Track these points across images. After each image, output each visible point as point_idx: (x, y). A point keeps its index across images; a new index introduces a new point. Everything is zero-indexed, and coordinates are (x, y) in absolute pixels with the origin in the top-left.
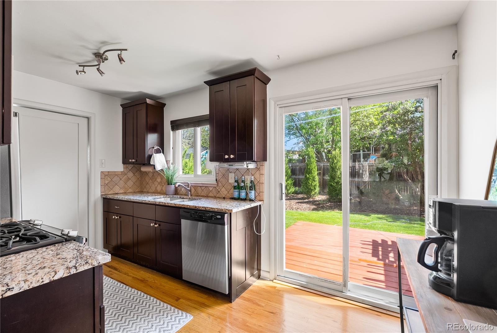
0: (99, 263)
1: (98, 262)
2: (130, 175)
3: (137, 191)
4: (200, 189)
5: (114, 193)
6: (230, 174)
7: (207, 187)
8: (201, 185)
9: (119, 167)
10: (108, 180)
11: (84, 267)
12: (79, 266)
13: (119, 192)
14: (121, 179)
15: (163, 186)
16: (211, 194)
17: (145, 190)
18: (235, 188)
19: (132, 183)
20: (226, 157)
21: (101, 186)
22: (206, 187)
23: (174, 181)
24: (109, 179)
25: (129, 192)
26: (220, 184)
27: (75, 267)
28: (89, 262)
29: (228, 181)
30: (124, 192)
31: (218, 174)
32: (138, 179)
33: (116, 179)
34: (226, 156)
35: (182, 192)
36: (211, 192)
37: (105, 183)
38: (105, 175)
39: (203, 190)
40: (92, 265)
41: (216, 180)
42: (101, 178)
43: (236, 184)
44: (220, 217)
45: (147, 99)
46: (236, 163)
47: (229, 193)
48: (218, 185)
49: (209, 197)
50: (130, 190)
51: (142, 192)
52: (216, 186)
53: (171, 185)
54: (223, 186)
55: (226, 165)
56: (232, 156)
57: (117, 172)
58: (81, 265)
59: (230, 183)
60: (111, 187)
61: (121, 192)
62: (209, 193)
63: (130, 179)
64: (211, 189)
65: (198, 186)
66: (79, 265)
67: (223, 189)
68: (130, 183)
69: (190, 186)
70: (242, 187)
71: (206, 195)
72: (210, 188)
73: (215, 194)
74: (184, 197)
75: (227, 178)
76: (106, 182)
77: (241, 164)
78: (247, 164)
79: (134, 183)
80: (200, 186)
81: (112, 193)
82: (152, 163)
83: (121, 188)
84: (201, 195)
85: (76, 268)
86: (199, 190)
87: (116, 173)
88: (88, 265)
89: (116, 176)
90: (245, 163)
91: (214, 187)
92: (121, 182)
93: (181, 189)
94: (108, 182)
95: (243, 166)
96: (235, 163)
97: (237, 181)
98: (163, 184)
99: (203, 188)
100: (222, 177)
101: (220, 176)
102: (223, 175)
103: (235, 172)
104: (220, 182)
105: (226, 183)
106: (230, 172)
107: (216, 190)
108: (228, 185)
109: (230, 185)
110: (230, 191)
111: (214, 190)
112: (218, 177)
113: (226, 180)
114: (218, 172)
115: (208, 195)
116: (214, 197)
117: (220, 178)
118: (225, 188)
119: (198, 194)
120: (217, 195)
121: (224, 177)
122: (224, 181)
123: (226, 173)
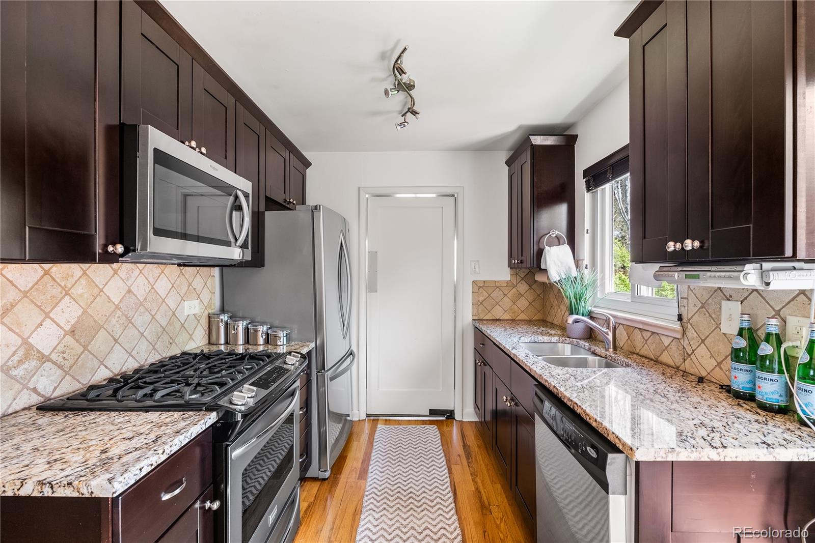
0: (92, 493)
1: (90, 492)
2: (523, 287)
3: (537, 319)
4: (640, 336)
5: (494, 318)
6: (725, 304)
7: (658, 334)
8: (641, 326)
9: (502, 273)
10: (483, 296)
11: (66, 491)
12: (57, 485)
13: (501, 318)
14: (505, 295)
16: (665, 358)
17: (549, 319)
18: (736, 355)
19: (527, 303)
20: (671, 246)
21: (472, 304)
22: (653, 333)
23: (588, 305)
24: (485, 293)
25: (520, 319)
26: (691, 333)
27: (50, 486)
28: (73, 484)
29: (718, 326)
30: (511, 318)
31: (687, 299)
32: (539, 295)
33: (497, 294)
34: (671, 244)
36: (666, 351)
37: (479, 301)
38: (480, 287)
39: (646, 341)
40: (78, 492)
41: (680, 318)
42: (473, 292)
43: (742, 343)
44: (594, 455)
45: (530, 136)
46: (714, 268)
47: (722, 366)
48: (684, 333)
49: (662, 363)
50: (523, 316)
51: (546, 321)
52: (679, 336)
53: (578, 314)
54: (703, 341)
56: (689, 244)
57: (498, 282)
58: (59, 484)
59: (725, 334)
60: (489, 308)
61: (506, 318)
62: (662, 354)
63: (522, 295)
64: (667, 341)
65: (636, 328)
66: (57, 483)
67: (703, 351)
68: (523, 303)
69: (611, 325)
70: (764, 358)
71: (653, 357)
72: (663, 338)
73: (678, 360)
74: (596, 351)
75: (713, 316)
76: (481, 299)
77: (728, 274)
78: (763, 273)
79: (530, 303)
80: (639, 329)
81: (491, 319)
82: (543, 267)
83: (506, 311)
84: (642, 353)
85: (52, 487)
86: (638, 337)
87: (498, 284)
88: (72, 488)
89: (498, 289)
90: (748, 267)
91: (675, 339)
92: (506, 299)
94: (483, 298)
96: (710, 268)
97: (745, 333)
99: (647, 335)
100: (697, 312)
101: (691, 306)
102: (701, 304)
103: (746, 298)
104: (691, 324)
105: (712, 332)
106: (726, 297)
107: (680, 348)
108: (719, 340)
109: (726, 339)
110: (724, 360)
111: (674, 346)
112: (686, 308)
113: (712, 321)
114: (687, 294)
115: (659, 357)
116: (675, 367)
117: (694, 312)
118: (707, 347)
119: (635, 348)
120: (683, 362)
121: (704, 310)
122: (704, 324)
123: (710, 300)
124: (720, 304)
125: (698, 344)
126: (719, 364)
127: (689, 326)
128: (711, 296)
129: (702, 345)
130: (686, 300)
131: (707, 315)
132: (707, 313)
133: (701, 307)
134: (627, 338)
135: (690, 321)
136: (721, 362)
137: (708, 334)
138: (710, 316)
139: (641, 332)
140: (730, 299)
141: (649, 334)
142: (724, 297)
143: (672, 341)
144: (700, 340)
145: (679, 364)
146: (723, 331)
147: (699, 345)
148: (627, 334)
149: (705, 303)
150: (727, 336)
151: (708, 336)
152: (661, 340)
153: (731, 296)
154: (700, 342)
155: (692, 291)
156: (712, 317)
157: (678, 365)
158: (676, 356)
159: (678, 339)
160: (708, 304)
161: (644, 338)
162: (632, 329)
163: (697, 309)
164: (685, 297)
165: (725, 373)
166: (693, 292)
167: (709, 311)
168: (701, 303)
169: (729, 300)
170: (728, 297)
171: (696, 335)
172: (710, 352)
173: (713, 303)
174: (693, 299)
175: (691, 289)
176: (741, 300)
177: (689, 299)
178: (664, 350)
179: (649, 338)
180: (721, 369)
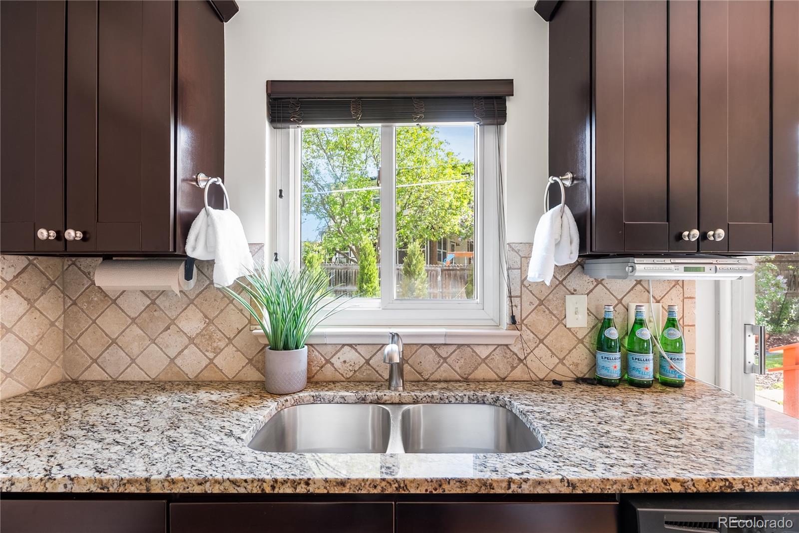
4: (432, 356)
6: (569, 298)
7: (468, 345)
8: (441, 341)
15: (217, 352)
16: (482, 373)
22: (460, 346)
26: (527, 335)
29: (562, 322)
31: (520, 297)
35: (336, 370)
36: (484, 365)
39: (445, 359)
41: (513, 322)
43: (616, 334)
47: (566, 362)
48: (516, 337)
49: (476, 381)
52: (508, 342)
53: (297, 348)
54: (541, 341)
55: (672, 267)
59: (568, 328)
64: (483, 352)
65: (423, 345)
67: (541, 351)
71: (458, 377)
72: (478, 350)
73: (504, 371)
74: (385, 398)
75: (555, 312)
79: (31, 347)
80: (431, 345)
86: (429, 359)
91: (499, 345)
93: (328, 361)
98: (222, 344)
99: (444, 352)
100: (533, 310)
101: (526, 305)
102: (538, 303)
103: (591, 291)
104: (526, 325)
105: (553, 329)
106: (570, 291)
107: (508, 357)
108: (562, 336)
109: (570, 334)
110: (567, 355)
111: (497, 357)
112: (520, 308)
113: (553, 317)
114: (520, 292)
115: (469, 374)
116: (499, 379)
117: (529, 312)
118: (546, 347)
119: (420, 374)
120: (511, 371)
121: (542, 306)
122: (542, 322)
123: (551, 296)
124: (564, 301)
125: (536, 345)
126: (561, 361)
127: (525, 328)
128: (552, 291)
129: (541, 344)
130: (519, 299)
131: (547, 312)
132: (546, 310)
133: (539, 305)
135: (525, 322)
136: (564, 358)
137: (549, 332)
138: (551, 312)
139: (434, 350)
140: (575, 293)
141: (452, 349)
142: (568, 292)
143: (495, 350)
144: (538, 341)
146: (567, 326)
147: (537, 346)
149: (544, 299)
150: (573, 330)
151: (549, 334)
152: (474, 353)
153: (575, 290)
154: (538, 342)
155: (527, 287)
156: (553, 315)
157: (503, 376)
158: (500, 366)
159: (507, 345)
160: (549, 300)
161: (440, 356)
162: (415, 348)
163: (534, 306)
164: (517, 295)
165: (569, 368)
166: (528, 289)
167: (550, 308)
168: (539, 300)
169: (573, 294)
170: (572, 291)
171: (533, 336)
172: (551, 350)
173: (555, 299)
174: (527, 297)
175: (524, 286)
176: (586, 293)
177: (523, 296)
178: (480, 364)
179: (452, 354)
180: (564, 364)
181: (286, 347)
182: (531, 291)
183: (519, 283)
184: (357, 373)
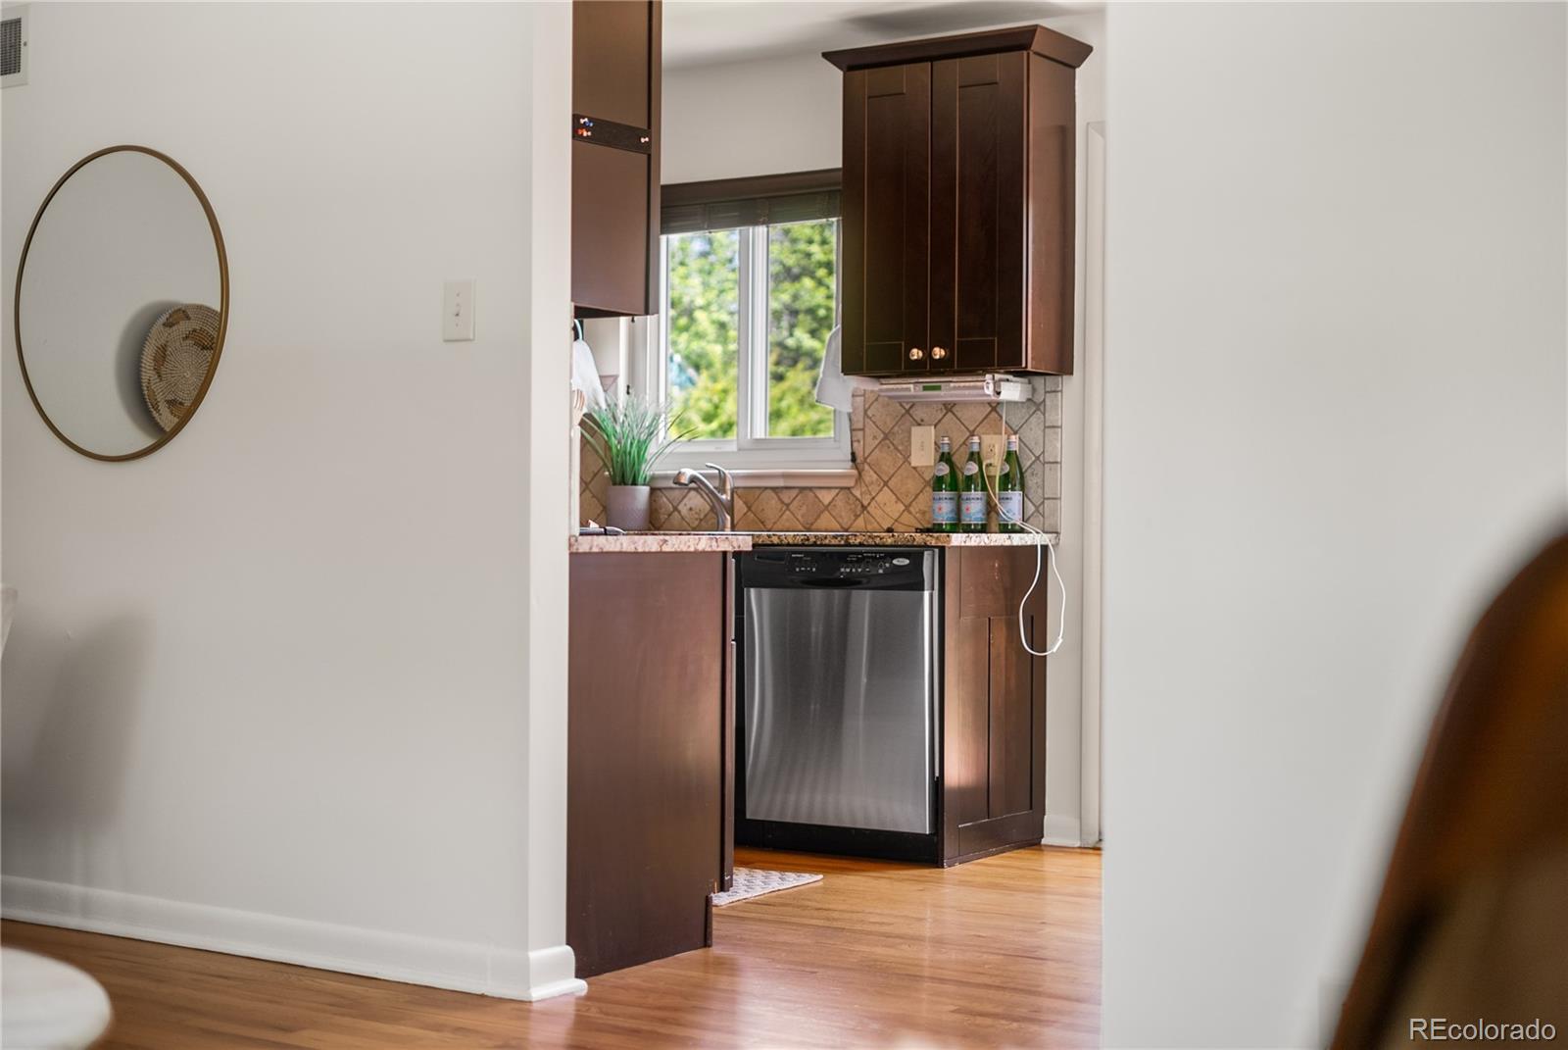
4: (775, 501)
6: (915, 430)
7: (810, 489)
8: (780, 483)
16: (825, 521)
20: (916, 354)
22: (802, 489)
23: (647, 470)
26: (869, 475)
29: (907, 458)
31: (863, 430)
34: (915, 351)
35: (683, 518)
36: (826, 512)
39: (788, 505)
41: (854, 459)
43: (945, 470)
44: (907, 562)
46: (955, 379)
47: (912, 509)
48: (859, 478)
52: (850, 483)
53: (635, 484)
54: (886, 484)
55: (912, 386)
56: (938, 353)
59: (915, 468)
62: (819, 516)
64: (826, 497)
65: (766, 488)
67: (886, 496)
70: (969, 478)
71: (801, 527)
72: (821, 494)
75: (900, 448)
77: (972, 384)
78: (997, 383)
80: (774, 489)
84: (779, 526)
86: (768, 500)
90: (988, 377)
91: (842, 488)
93: (676, 509)
95: (983, 388)
97: (945, 456)
99: (786, 497)
100: (877, 446)
101: (869, 439)
102: (882, 436)
103: (940, 421)
104: (869, 464)
105: (898, 468)
106: (916, 422)
107: (851, 502)
108: (907, 477)
109: (917, 475)
110: (914, 500)
111: (840, 503)
112: (862, 443)
113: (899, 454)
114: (862, 424)
115: (812, 524)
116: (842, 530)
117: (872, 448)
118: (891, 490)
119: (762, 523)
120: (855, 520)
121: (887, 442)
122: (887, 461)
123: (896, 428)
124: (910, 432)
125: (879, 488)
126: (907, 508)
127: (867, 467)
128: (898, 422)
129: (886, 488)
130: (861, 432)
131: (892, 447)
132: (891, 445)
133: (884, 439)
134: (745, 510)
135: (868, 460)
136: (910, 505)
137: (893, 472)
138: (896, 448)
139: (776, 493)
140: (922, 423)
141: (794, 493)
142: (914, 423)
143: (837, 494)
144: (882, 482)
145: (849, 523)
146: (913, 465)
147: (881, 490)
148: (745, 503)
149: (889, 432)
150: (918, 469)
151: (893, 475)
152: (817, 497)
153: (922, 421)
154: (882, 485)
155: (870, 418)
156: (899, 451)
157: (846, 527)
158: (843, 514)
159: (849, 488)
160: (894, 433)
161: (783, 502)
162: (758, 492)
163: (877, 442)
164: (859, 427)
165: (914, 517)
166: (872, 420)
167: (895, 442)
168: (883, 432)
169: (919, 425)
170: (919, 421)
171: (875, 476)
172: (896, 494)
173: (900, 432)
174: (871, 430)
175: (868, 417)
176: (934, 423)
177: (866, 429)
178: (822, 512)
179: (794, 499)
180: (910, 513)
181: (623, 482)
182: (874, 423)
183: (862, 413)
184: (702, 523)
